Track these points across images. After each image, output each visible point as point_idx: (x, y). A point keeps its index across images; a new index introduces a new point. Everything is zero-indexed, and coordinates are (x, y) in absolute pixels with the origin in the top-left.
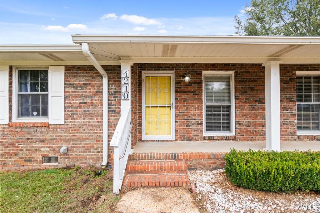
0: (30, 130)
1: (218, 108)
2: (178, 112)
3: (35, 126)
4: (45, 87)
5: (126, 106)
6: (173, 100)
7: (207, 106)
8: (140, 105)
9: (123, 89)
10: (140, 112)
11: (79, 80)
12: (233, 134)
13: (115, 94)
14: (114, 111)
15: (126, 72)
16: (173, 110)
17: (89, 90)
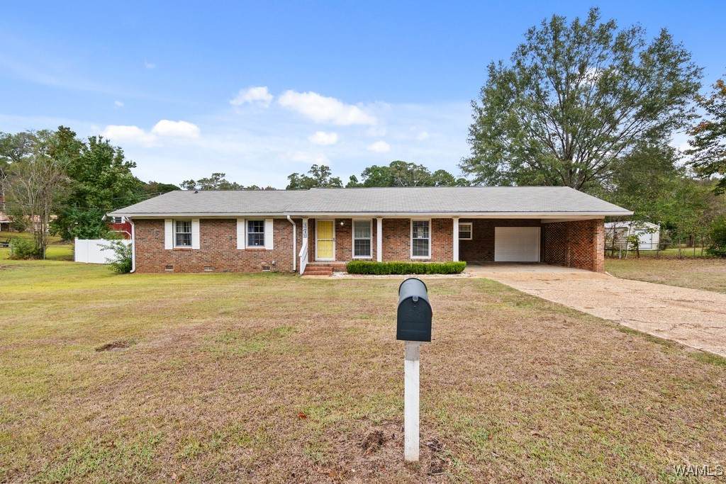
0: (256, 253)
1: (363, 241)
2: (337, 244)
3: (258, 250)
4: (262, 230)
5: (305, 241)
6: (334, 236)
7: (355, 241)
8: (314, 239)
9: (304, 232)
10: (314, 244)
11: (281, 226)
12: (371, 257)
13: (300, 234)
14: (299, 243)
15: (305, 222)
16: (334, 243)
17: (286, 232)
